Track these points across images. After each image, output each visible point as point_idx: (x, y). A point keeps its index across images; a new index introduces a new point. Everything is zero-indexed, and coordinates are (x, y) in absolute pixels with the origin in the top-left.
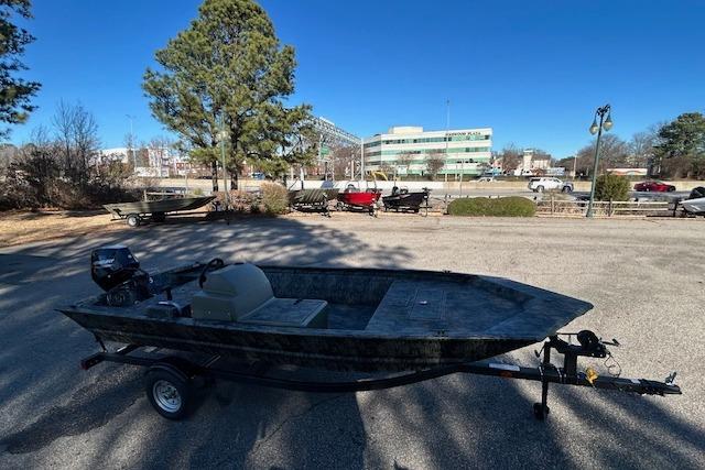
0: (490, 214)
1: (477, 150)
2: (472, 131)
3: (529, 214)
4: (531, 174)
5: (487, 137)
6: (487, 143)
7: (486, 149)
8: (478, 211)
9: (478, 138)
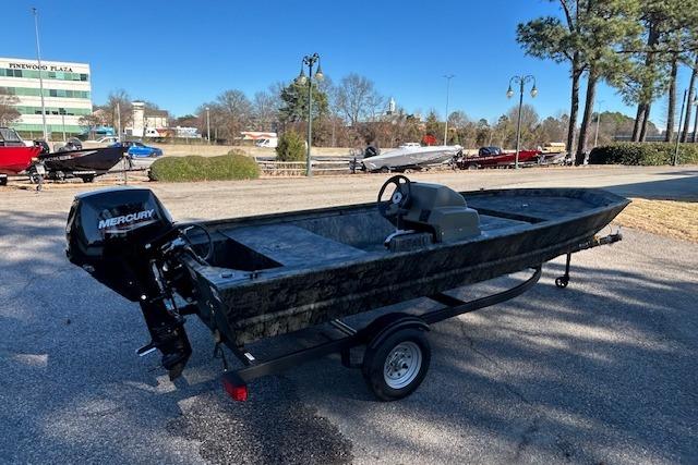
0: (213, 177)
1: (69, 94)
2: (59, 65)
3: (254, 176)
4: (157, 135)
5: (84, 78)
6: (85, 86)
7: (84, 95)
8: (197, 173)
9: (69, 76)
